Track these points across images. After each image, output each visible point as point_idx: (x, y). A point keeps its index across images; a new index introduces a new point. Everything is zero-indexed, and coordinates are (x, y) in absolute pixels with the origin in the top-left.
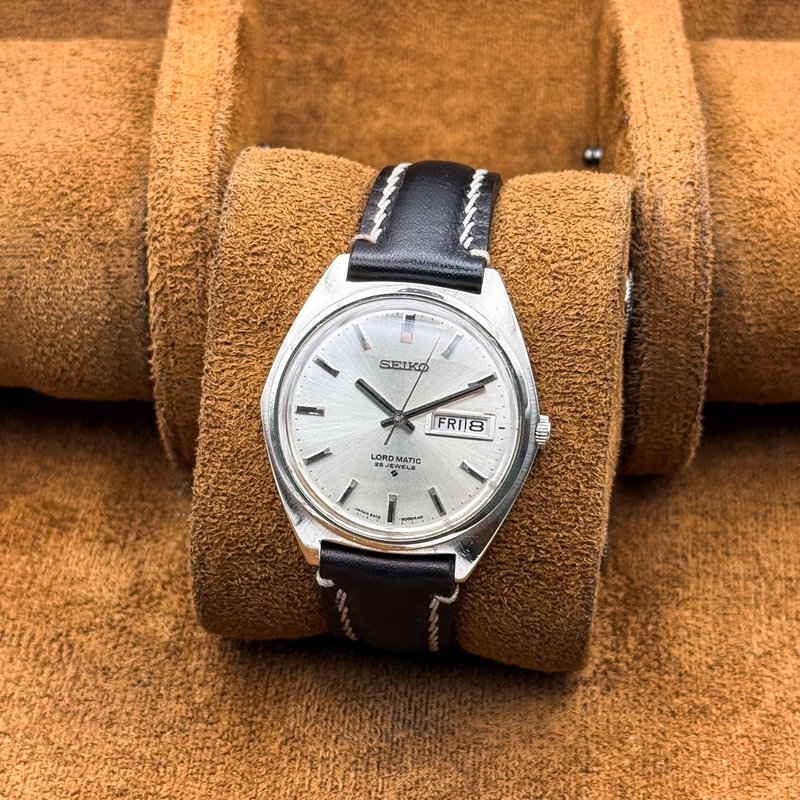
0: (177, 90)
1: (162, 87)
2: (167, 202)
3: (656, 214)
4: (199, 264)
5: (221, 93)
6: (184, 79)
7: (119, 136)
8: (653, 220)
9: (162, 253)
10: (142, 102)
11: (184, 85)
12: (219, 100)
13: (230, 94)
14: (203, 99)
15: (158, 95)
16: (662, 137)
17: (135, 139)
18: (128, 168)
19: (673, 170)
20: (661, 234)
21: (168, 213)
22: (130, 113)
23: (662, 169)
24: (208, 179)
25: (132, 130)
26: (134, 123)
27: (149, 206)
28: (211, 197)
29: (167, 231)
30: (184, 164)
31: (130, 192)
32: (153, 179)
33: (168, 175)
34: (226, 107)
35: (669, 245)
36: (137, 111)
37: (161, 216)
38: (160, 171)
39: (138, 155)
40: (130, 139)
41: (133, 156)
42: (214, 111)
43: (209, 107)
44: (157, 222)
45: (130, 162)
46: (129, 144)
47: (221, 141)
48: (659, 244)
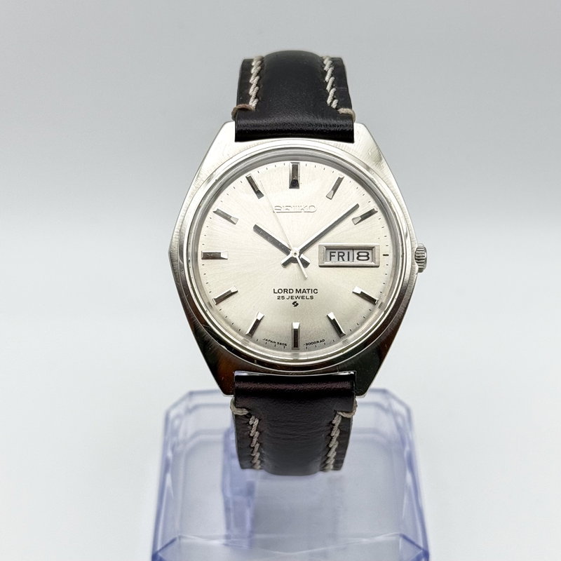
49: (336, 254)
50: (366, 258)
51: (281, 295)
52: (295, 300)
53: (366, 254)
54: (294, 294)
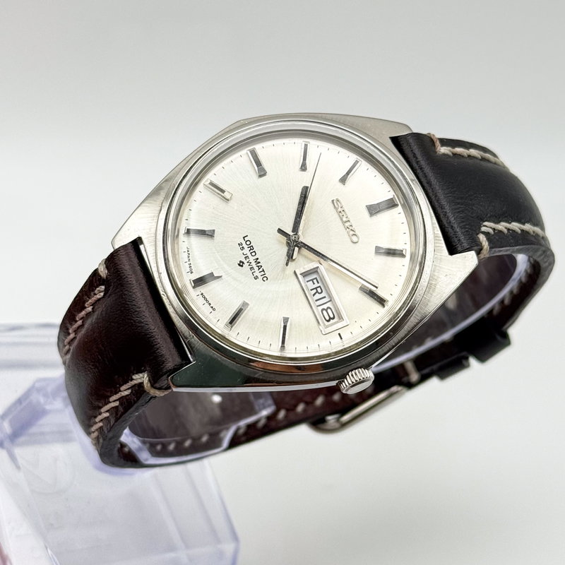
49: (317, 285)
50: (328, 318)
51: (244, 245)
52: (245, 262)
53: (332, 316)
54: (252, 259)
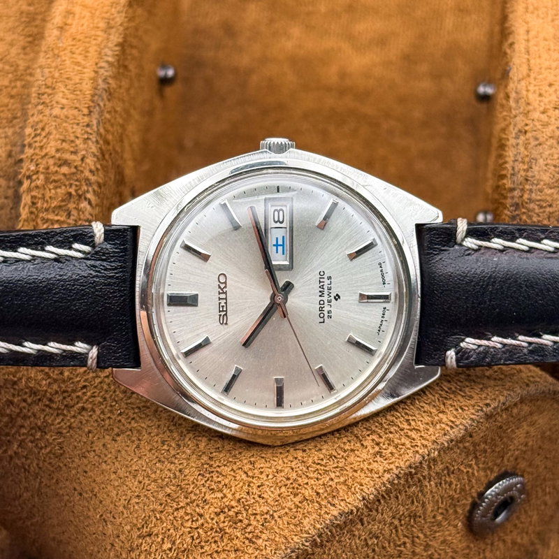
0: (69, 21)
1: (55, 17)
2: (45, 140)
3: (530, 174)
4: (71, 206)
5: (112, 28)
6: (77, 9)
7: (7, 62)
8: (527, 180)
9: (34, 193)
10: (36, 26)
11: (77, 16)
12: (109, 34)
13: (122, 28)
14: (93, 33)
15: (49, 26)
16: (543, 92)
17: (22, 64)
18: (12, 97)
19: (551, 128)
20: (533, 195)
21: (44, 151)
22: (23, 37)
23: (540, 127)
24: (86, 119)
25: (22, 56)
26: (24, 48)
27: (26, 142)
28: (88, 139)
29: (41, 169)
30: (64, 101)
31: (11, 121)
32: (33, 115)
33: (47, 112)
34: (115, 44)
35: (541, 207)
36: (30, 36)
37: (37, 155)
38: (40, 107)
39: (23, 83)
40: (18, 66)
41: (19, 84)
42: (102, 47)
43: (98, 42)
44: (32, 160)
45: (15, 90)
46: (15, 71)
47: (105, 80)
48: (532, 206)
